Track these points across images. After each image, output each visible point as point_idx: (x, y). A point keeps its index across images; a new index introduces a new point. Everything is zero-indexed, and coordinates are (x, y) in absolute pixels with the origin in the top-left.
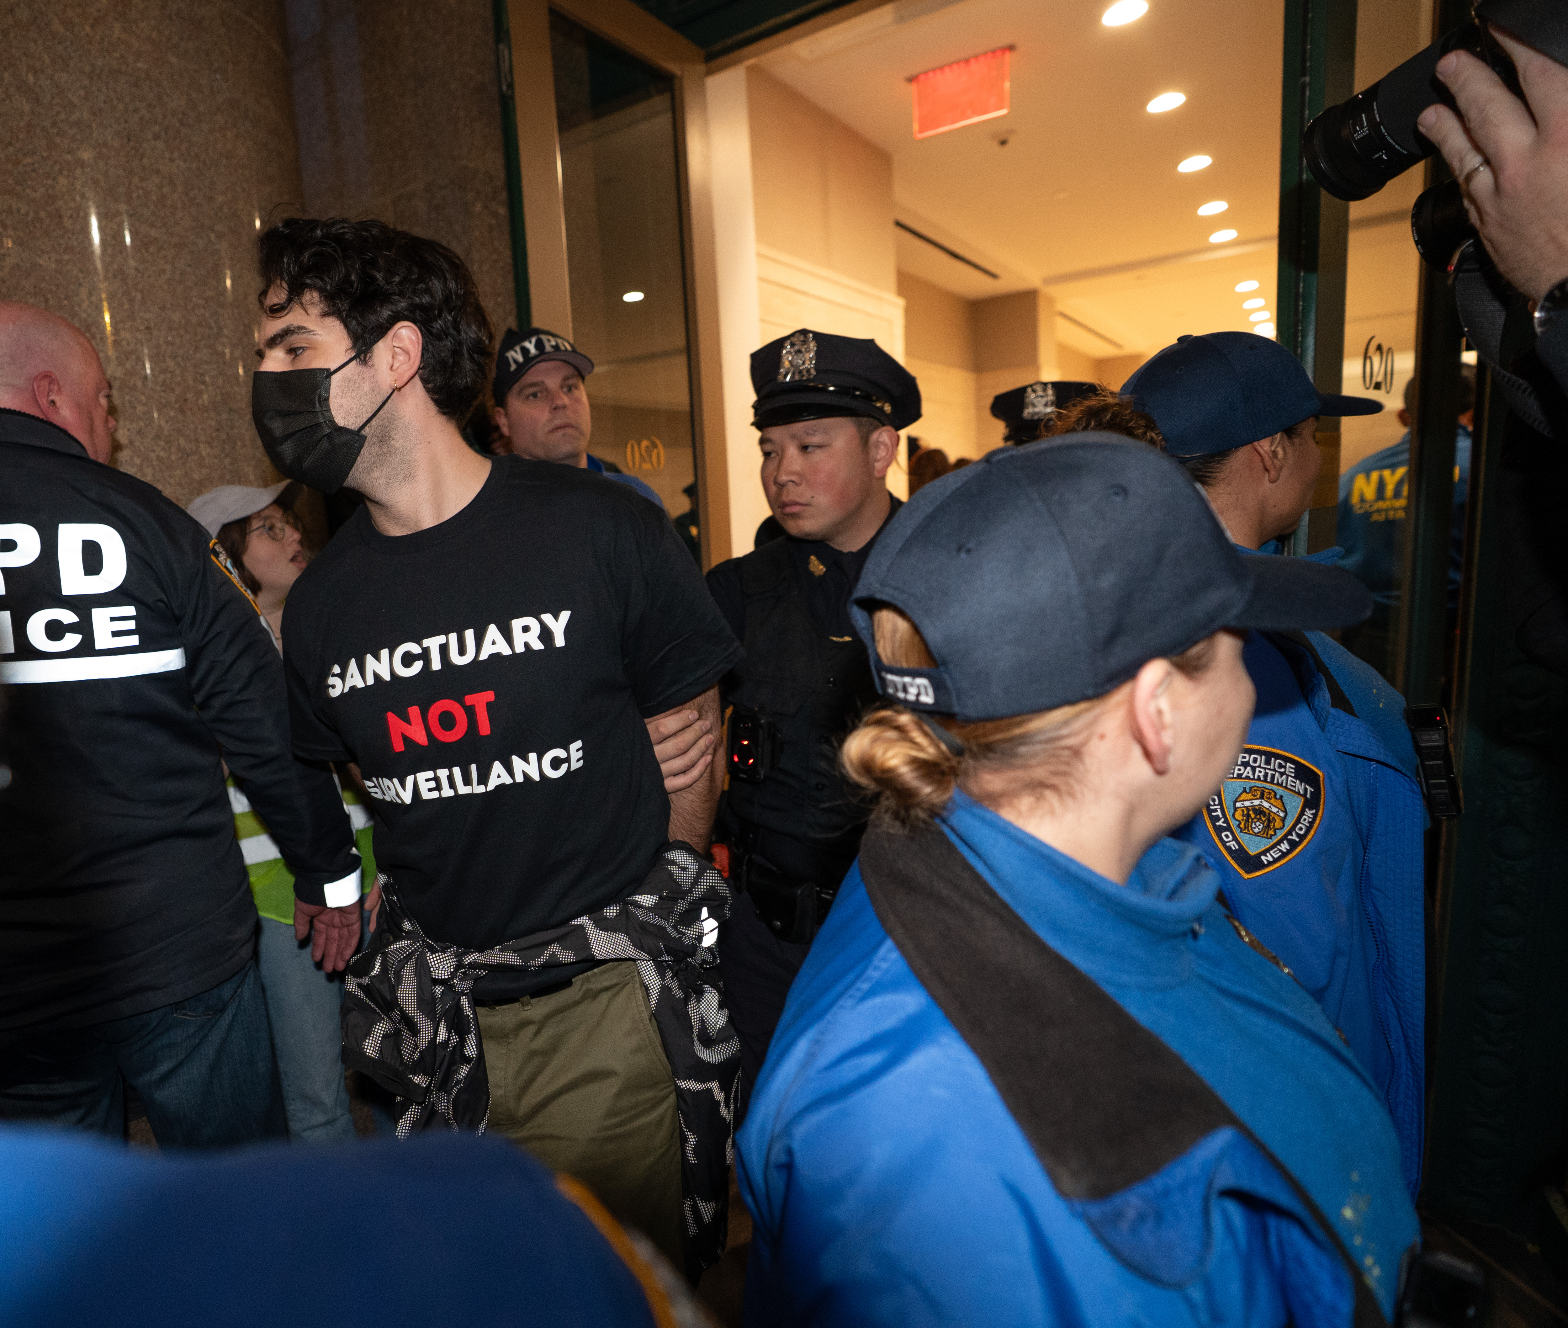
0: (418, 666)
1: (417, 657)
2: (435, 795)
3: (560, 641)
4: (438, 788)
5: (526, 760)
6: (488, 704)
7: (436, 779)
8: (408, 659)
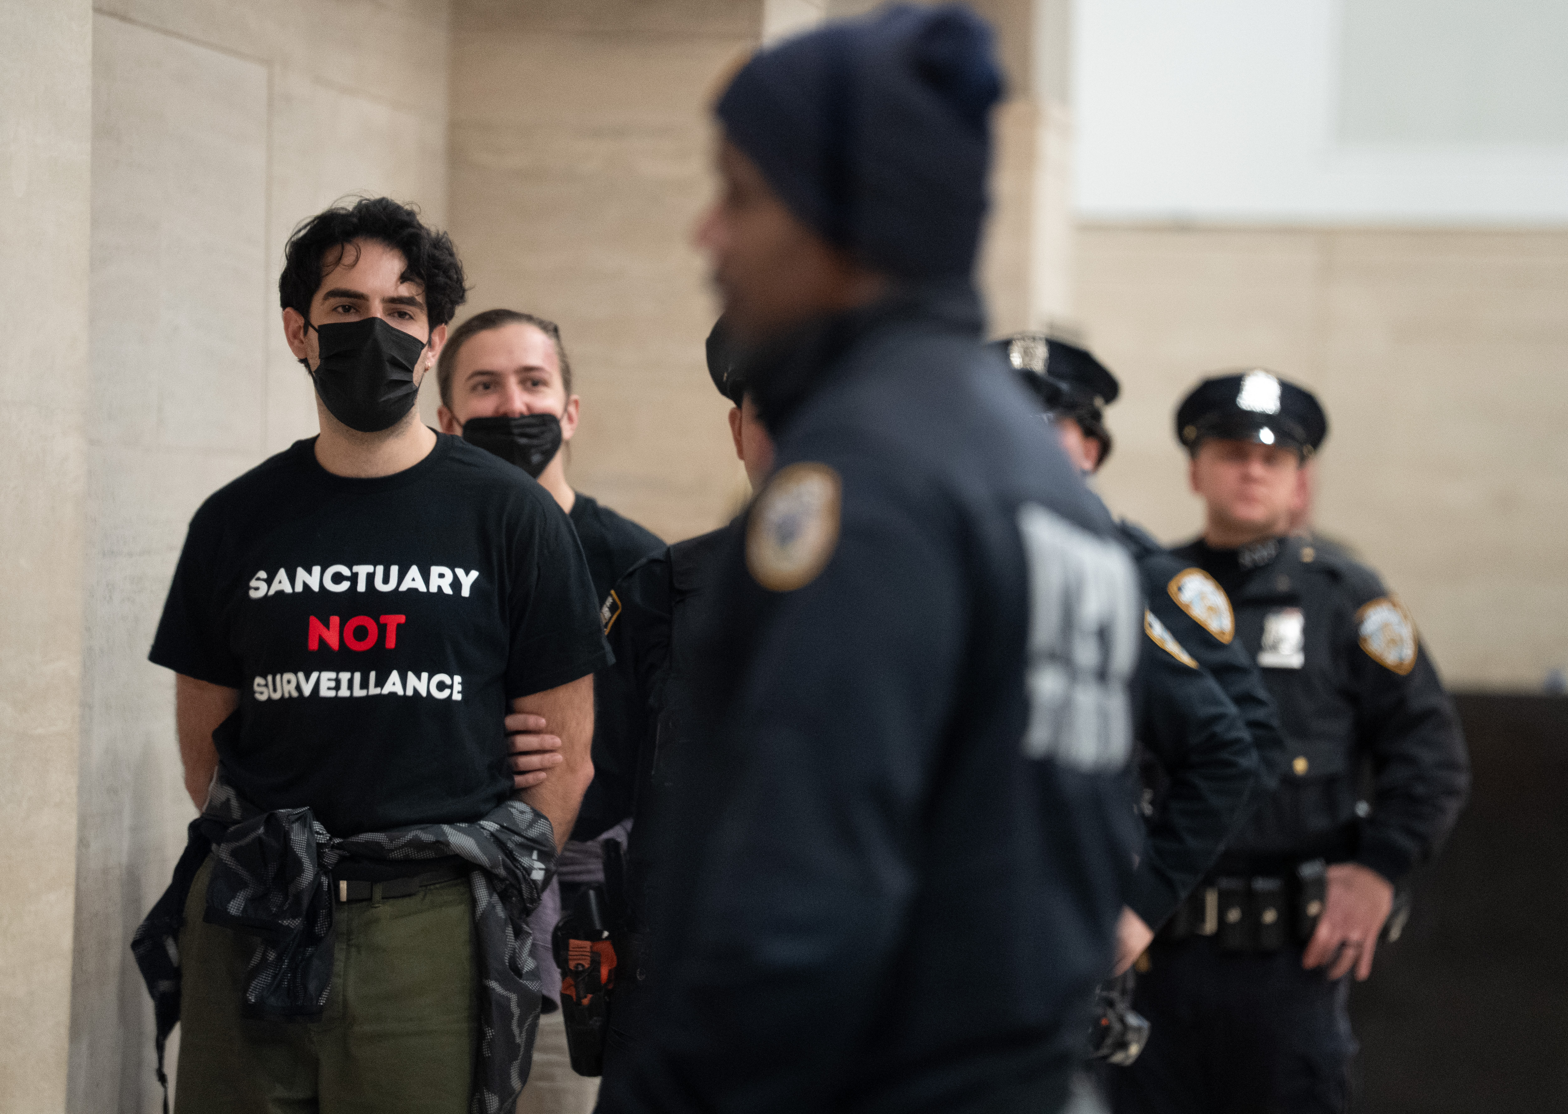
0: (345, 586)
1: (346, 578)
2: (332, 694)
3: (466, 592)
4: (337, 688)
5: (419, 678)
6: (399, 625)
7: (338, 681)
8: (338, 578)
